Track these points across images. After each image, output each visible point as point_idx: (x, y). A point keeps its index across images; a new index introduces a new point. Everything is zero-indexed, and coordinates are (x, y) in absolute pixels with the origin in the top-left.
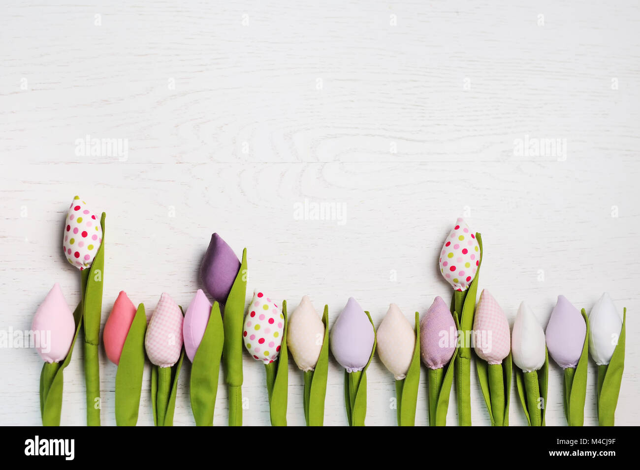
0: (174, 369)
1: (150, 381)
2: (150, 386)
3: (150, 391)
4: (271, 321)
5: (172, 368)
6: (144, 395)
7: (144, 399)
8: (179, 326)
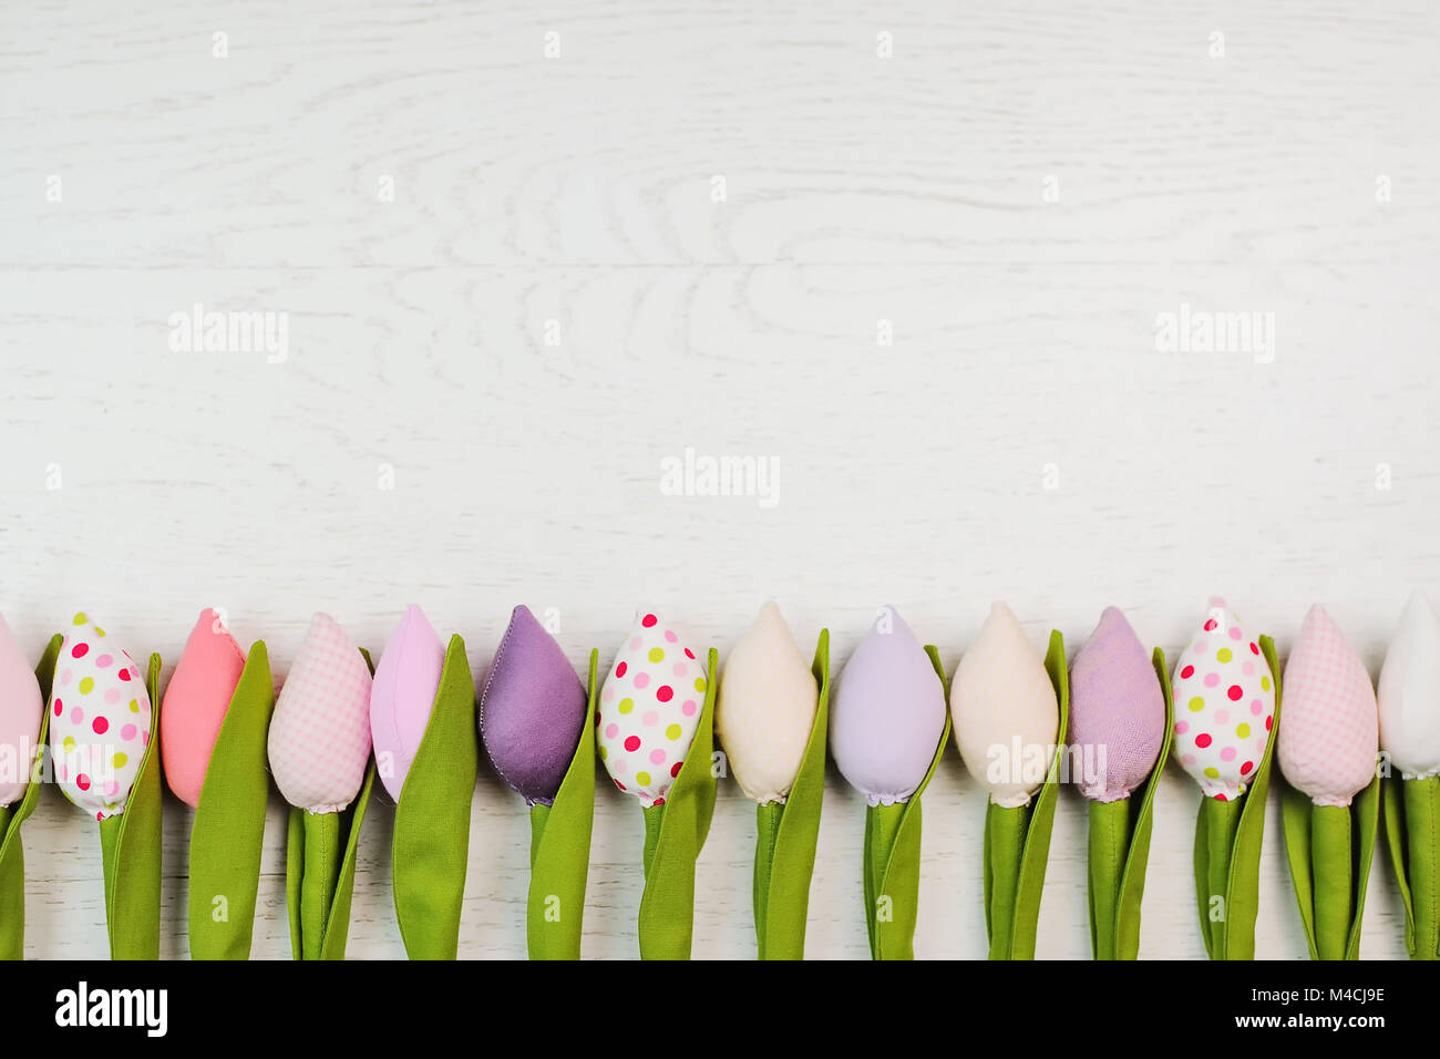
0: (345, 818)
1: (284, 849)
2: (284, 863)
3: (282, 876)
4: (665, 694)
5: (341, 815)
6: (265, 887)
7: (267, 898)
8: (360, 701)
